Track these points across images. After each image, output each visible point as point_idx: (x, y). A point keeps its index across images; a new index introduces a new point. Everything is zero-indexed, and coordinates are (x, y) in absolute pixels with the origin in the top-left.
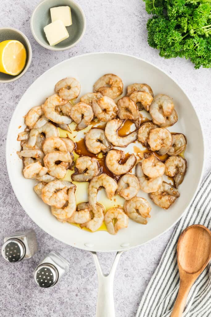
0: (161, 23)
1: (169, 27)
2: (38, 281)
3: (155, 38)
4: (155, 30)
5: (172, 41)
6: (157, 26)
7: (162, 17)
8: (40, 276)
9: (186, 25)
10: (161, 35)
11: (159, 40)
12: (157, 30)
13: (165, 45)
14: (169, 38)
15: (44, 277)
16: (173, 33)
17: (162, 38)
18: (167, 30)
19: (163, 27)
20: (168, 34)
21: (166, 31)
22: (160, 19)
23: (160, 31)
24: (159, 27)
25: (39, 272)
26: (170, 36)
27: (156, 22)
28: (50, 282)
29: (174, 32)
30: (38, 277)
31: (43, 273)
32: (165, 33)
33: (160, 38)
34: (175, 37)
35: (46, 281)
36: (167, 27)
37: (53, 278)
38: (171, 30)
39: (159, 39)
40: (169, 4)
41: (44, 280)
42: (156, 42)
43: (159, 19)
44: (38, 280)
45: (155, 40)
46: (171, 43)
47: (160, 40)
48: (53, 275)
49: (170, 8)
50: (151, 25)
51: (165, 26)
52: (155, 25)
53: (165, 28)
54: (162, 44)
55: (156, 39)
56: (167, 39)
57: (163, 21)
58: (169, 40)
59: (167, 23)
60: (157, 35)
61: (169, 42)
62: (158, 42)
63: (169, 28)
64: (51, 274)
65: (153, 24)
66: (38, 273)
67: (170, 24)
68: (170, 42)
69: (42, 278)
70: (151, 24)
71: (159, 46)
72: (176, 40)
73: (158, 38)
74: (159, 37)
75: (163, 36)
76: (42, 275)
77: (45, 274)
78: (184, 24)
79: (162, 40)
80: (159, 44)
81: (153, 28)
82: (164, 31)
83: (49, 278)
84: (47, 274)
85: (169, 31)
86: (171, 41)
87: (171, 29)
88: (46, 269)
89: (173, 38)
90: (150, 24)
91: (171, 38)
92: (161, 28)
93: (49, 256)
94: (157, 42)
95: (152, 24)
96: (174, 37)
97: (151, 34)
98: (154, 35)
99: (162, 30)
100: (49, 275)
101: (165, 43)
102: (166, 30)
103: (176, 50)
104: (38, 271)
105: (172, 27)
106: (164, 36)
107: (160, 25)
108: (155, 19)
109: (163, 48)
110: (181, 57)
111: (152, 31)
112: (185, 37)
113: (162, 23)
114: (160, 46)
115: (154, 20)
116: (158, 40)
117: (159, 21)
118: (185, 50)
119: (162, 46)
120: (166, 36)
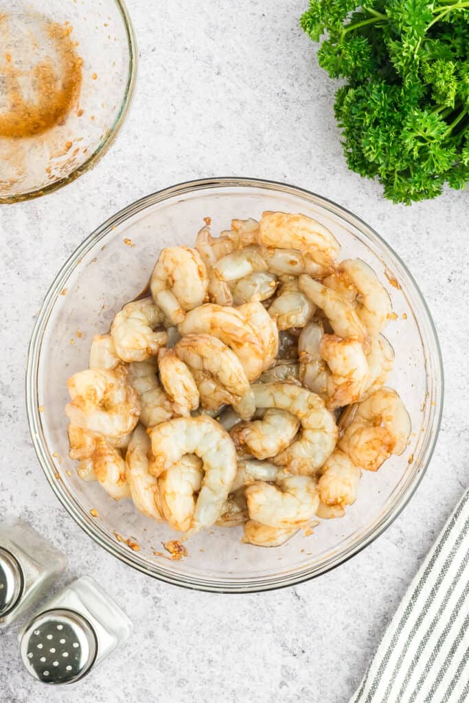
0: (373, 97)
1: (399, 105)
2: (32, 661)
3: (367, 148)
4: (362, 121)
5: (420, 144)
6: (365, 109)
7: (376, 79)
8: (40, 646)
9: (454, 86)
10: (380, 132)
11: (380, 150)
12: (368, 121)
13: (402, 162)
14: (406, 137)
15: (53, 650)
16: (414, 119)
17: (386, 143)
18: (397, 115)
19: (383, 109)
20: (402, 127)
21: (393, 120)
22: (371, 87)
23: (376, 123)
24: (370, 111)
25: (38, 633)
26: (412, 130)
27: (359, 98)
28: (69, 668)
29: (416, 114)
30: (32, 647)
31: (50, 637)
32: (392, 124)
33: (381, 143)
34: (425, 131)
35: (56, 664)
36: (394, 105)
37: (79, 657)
38: (410, 113)
39: (378, 147)
40: (388, 34)
41: (51, 658)
42: (372, 158)
43: (367, 88)
44: (31, 655)
45: (367, 151)
46: (416, 154)
47: (384, 149)
48: (80, 646)
49: (392, 45)
50: (345, 109)
51: (389, 105)
52: (357, 107)
53: (389, 111)
54: (391, 159)
55: (370, 149)
56: (401, 140)
57: (379, 91)
58: (410, 142)
59: (393, 93)
60: (368, 136)
61: (409, 148)
62: (377, 158)
63: (403, 108)
64: (76, 645)
65: (351, 104)
66: (33, 636)
67: (402, 94)
68: (412, 150)
69: (44, 652)
70: (345, 107)
71: (383, 167)
72: (432, 138)
73: (373, 145)
74: (377, 142)
75: (389, 138)
76: (48, 644)
77: (55, 643)
78: (446, 82)
79: (389, 148)
80: (381, 161)
81: (355, 117)
82: (389, 120)
83: (66, 655)
84: (63, 641)
85: (404, 114)
86: (415, 144)
87: (409, 109)
88: (60, 627)
89: (420, 134)
90: (342, 104)
91: (415, 134)
92: (379, 113)
93: (73, 589)
94: (375, 156)
95: (349, 105)
96: (422, 131)
97: (352, 137)
98: (360, 137)
99: (382, 119)
100: (68, 647)
101: (399, 155)
102: (392, 117)
103: (438, 169)
104: (36, 630)
105: (408, 101)
106: (392, 135)
107: (372, 105)
108: (355, 88)
109: (397, 170)
110: (458, 188)
111: (352, 127)
112: (458, 124)
113: (377, 97)
114: (387, 166)
115: (351, 92)
116: (375, 151)
117: (368, 94)
118: (466, 164)
119: (393, 166)
120: (398, 133)
